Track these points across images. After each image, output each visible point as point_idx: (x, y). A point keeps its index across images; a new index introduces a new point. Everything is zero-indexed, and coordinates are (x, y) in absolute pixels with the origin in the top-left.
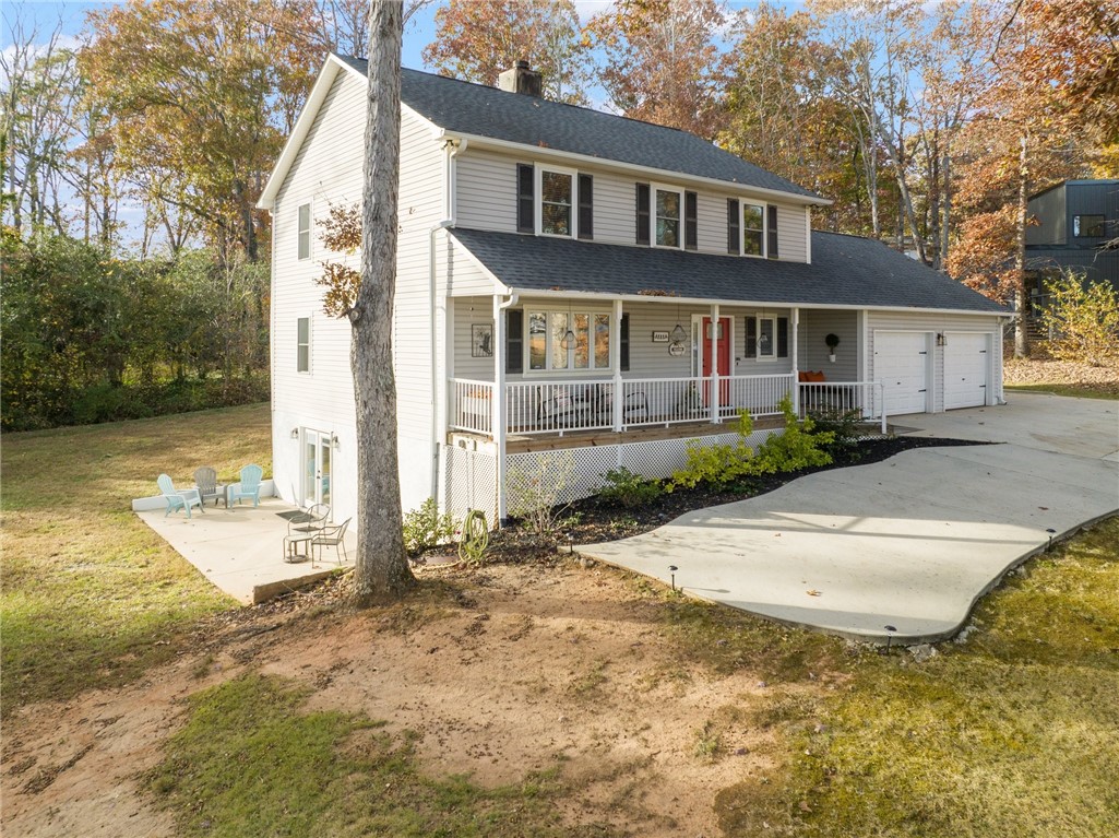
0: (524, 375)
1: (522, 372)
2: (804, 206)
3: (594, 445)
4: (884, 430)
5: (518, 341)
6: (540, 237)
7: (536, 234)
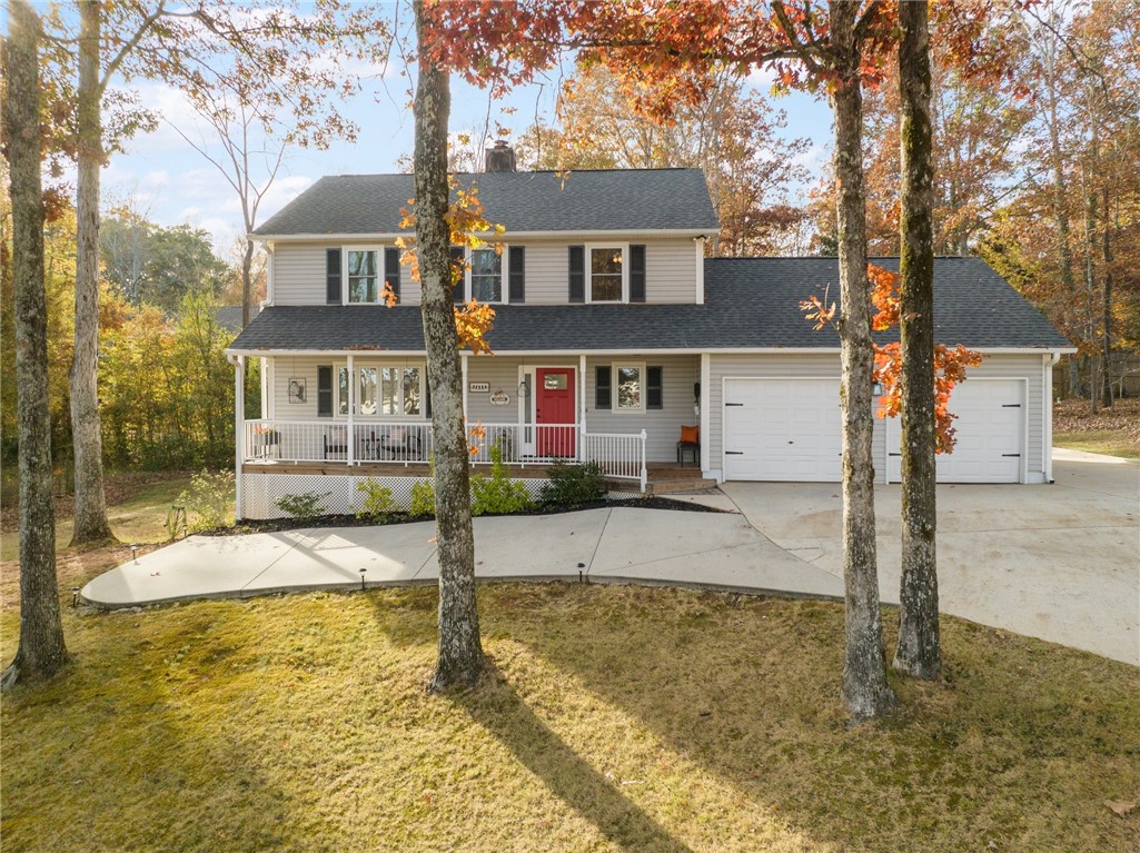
0: (334, 418)
1: (332, 416)
2: (691, 239)
3: (324, 474)
4: (643, 489)
5: (328, 391)
6: (347, 306)
7: (344, 304)
